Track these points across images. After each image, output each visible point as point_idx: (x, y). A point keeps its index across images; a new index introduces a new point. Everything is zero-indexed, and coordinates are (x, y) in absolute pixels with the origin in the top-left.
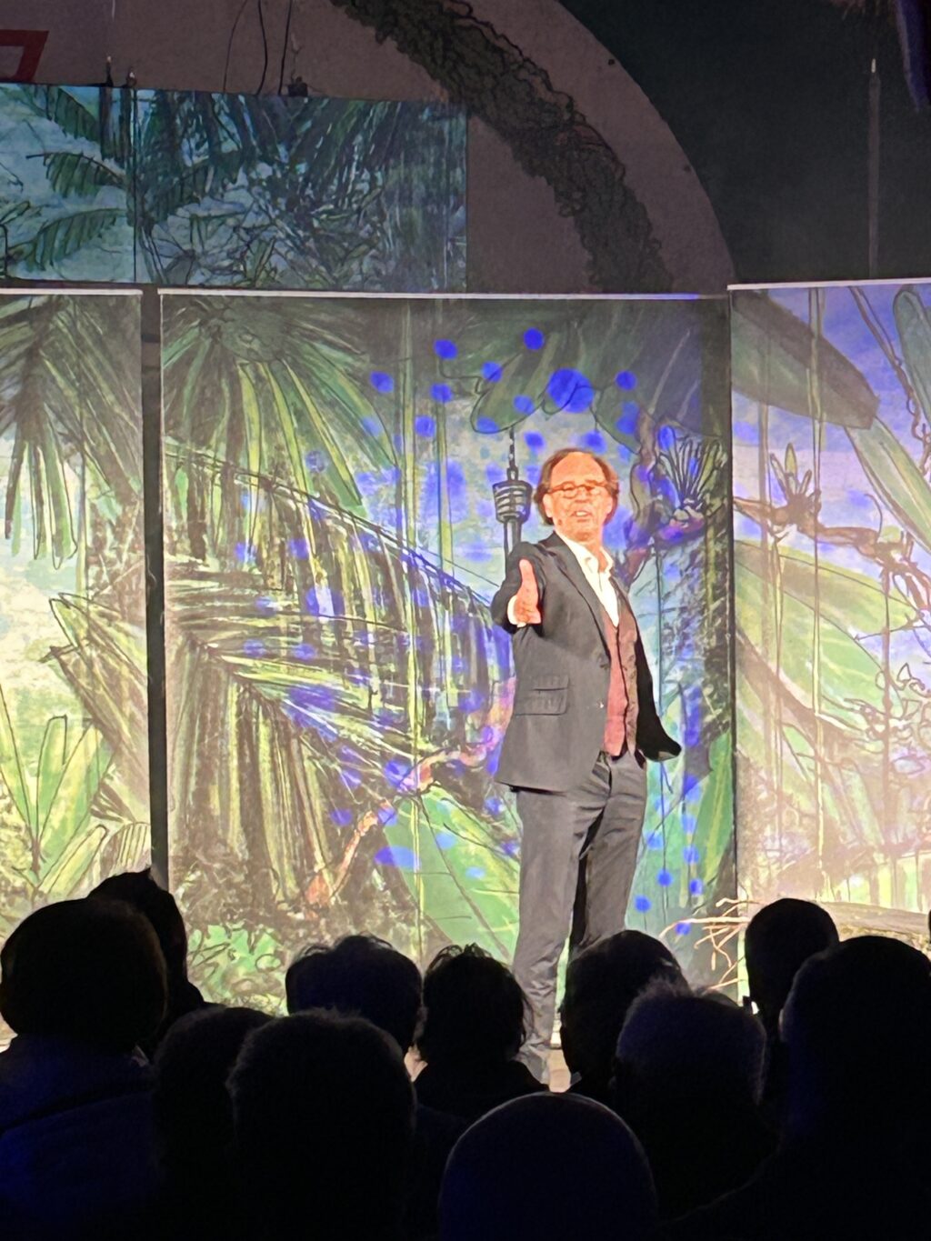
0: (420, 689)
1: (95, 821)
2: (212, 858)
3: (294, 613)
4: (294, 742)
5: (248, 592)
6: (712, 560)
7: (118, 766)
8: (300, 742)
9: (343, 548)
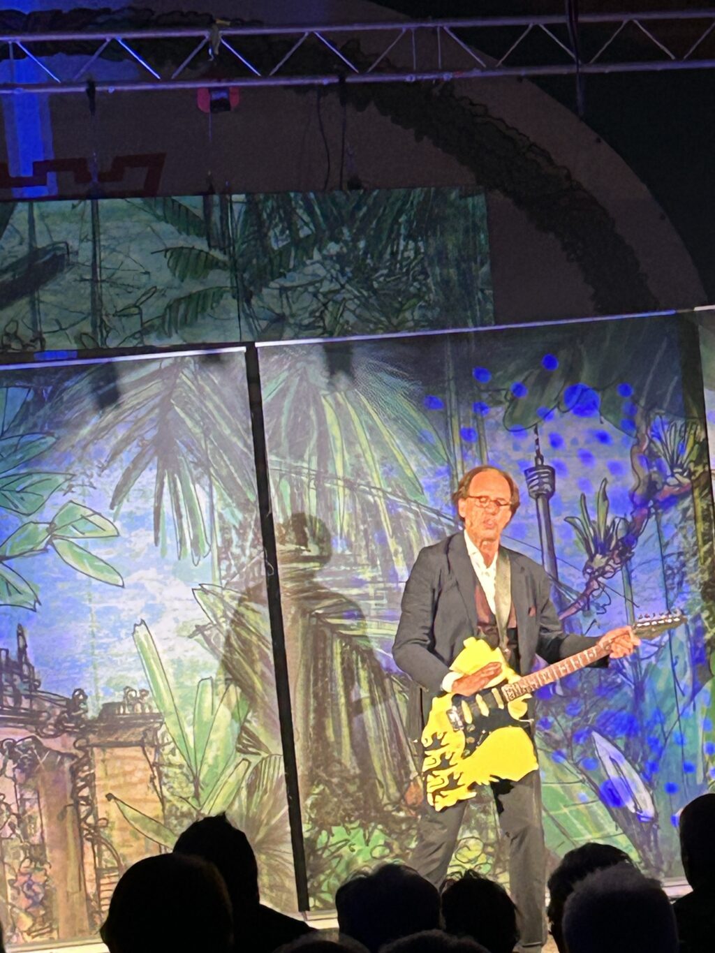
1: (240, 757)
2: (331, 775)
3: (379, 582)
4: (387, 681)
5: (343, 568)
6: (699, 514)
7: (255, 711)
8: (392, 680)
9: (412, 528)
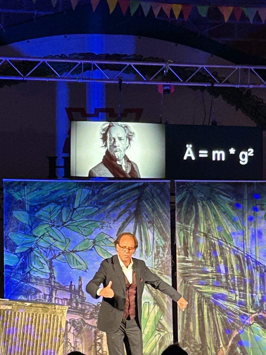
0: (250, 294)
1: (157, 332)
2: (190, 343)
3: (214, 272)
4: (214, 310)
5: (201, 266)
7: (163, 316)
8: (216, 310)
9: (228, 254)
